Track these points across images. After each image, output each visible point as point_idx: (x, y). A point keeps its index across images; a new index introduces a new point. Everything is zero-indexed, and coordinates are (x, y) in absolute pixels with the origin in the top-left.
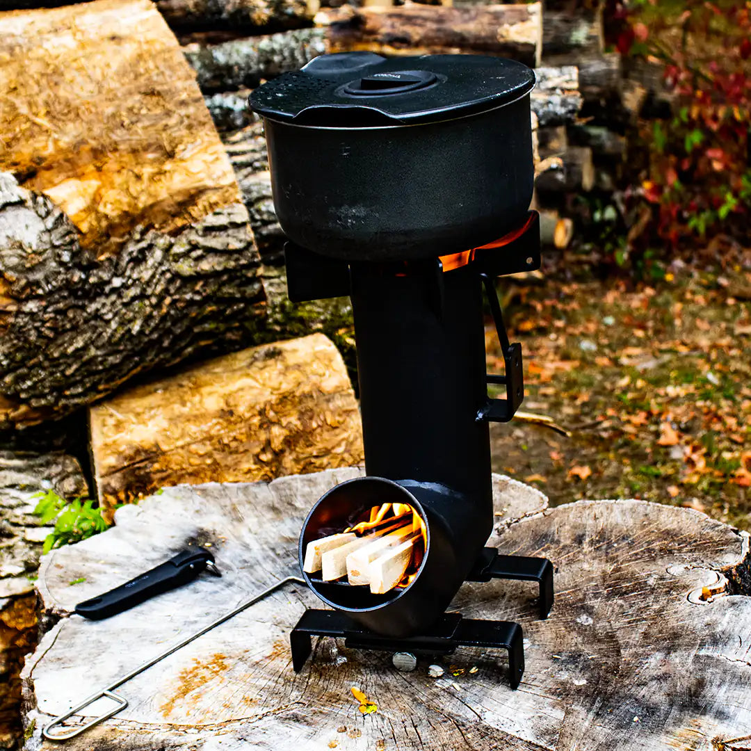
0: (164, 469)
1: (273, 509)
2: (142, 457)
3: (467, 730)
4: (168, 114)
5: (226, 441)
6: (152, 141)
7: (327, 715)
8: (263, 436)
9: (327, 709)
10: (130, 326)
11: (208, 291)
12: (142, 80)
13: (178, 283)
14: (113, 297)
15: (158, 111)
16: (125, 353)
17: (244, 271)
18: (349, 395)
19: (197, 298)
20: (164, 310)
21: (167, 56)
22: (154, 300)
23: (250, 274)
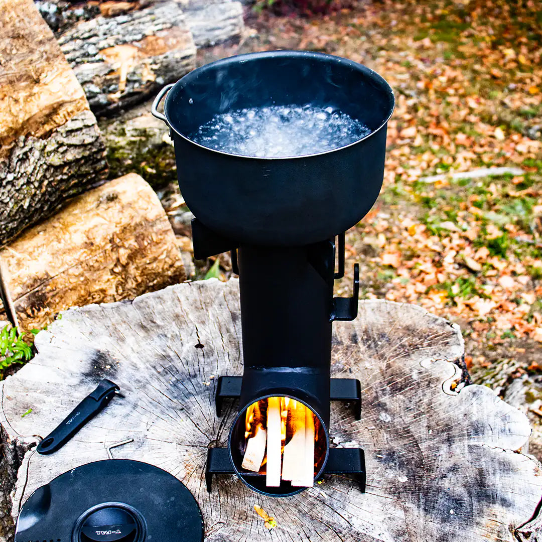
0: (54, 289)
1: (143, 327)
2: (39, 284)
3: (344, 536)
4: (32, 51)
5: (91, 264)
6: (22, 73)
7: (243, 533)
8: (114, 256)
9: (242, 527)
10: (22, 203)
11: (72, 172)
12: (9, 27)
13: (52, 170)
14: (9, 187)
15: (24, 50)
16: (19, 220)
17: (95, 156)
18: (165, 220)
19: (65, 177)
20: (44, 189)
21: (24, 7)
22: (36, 184)
23: (99, 157)
